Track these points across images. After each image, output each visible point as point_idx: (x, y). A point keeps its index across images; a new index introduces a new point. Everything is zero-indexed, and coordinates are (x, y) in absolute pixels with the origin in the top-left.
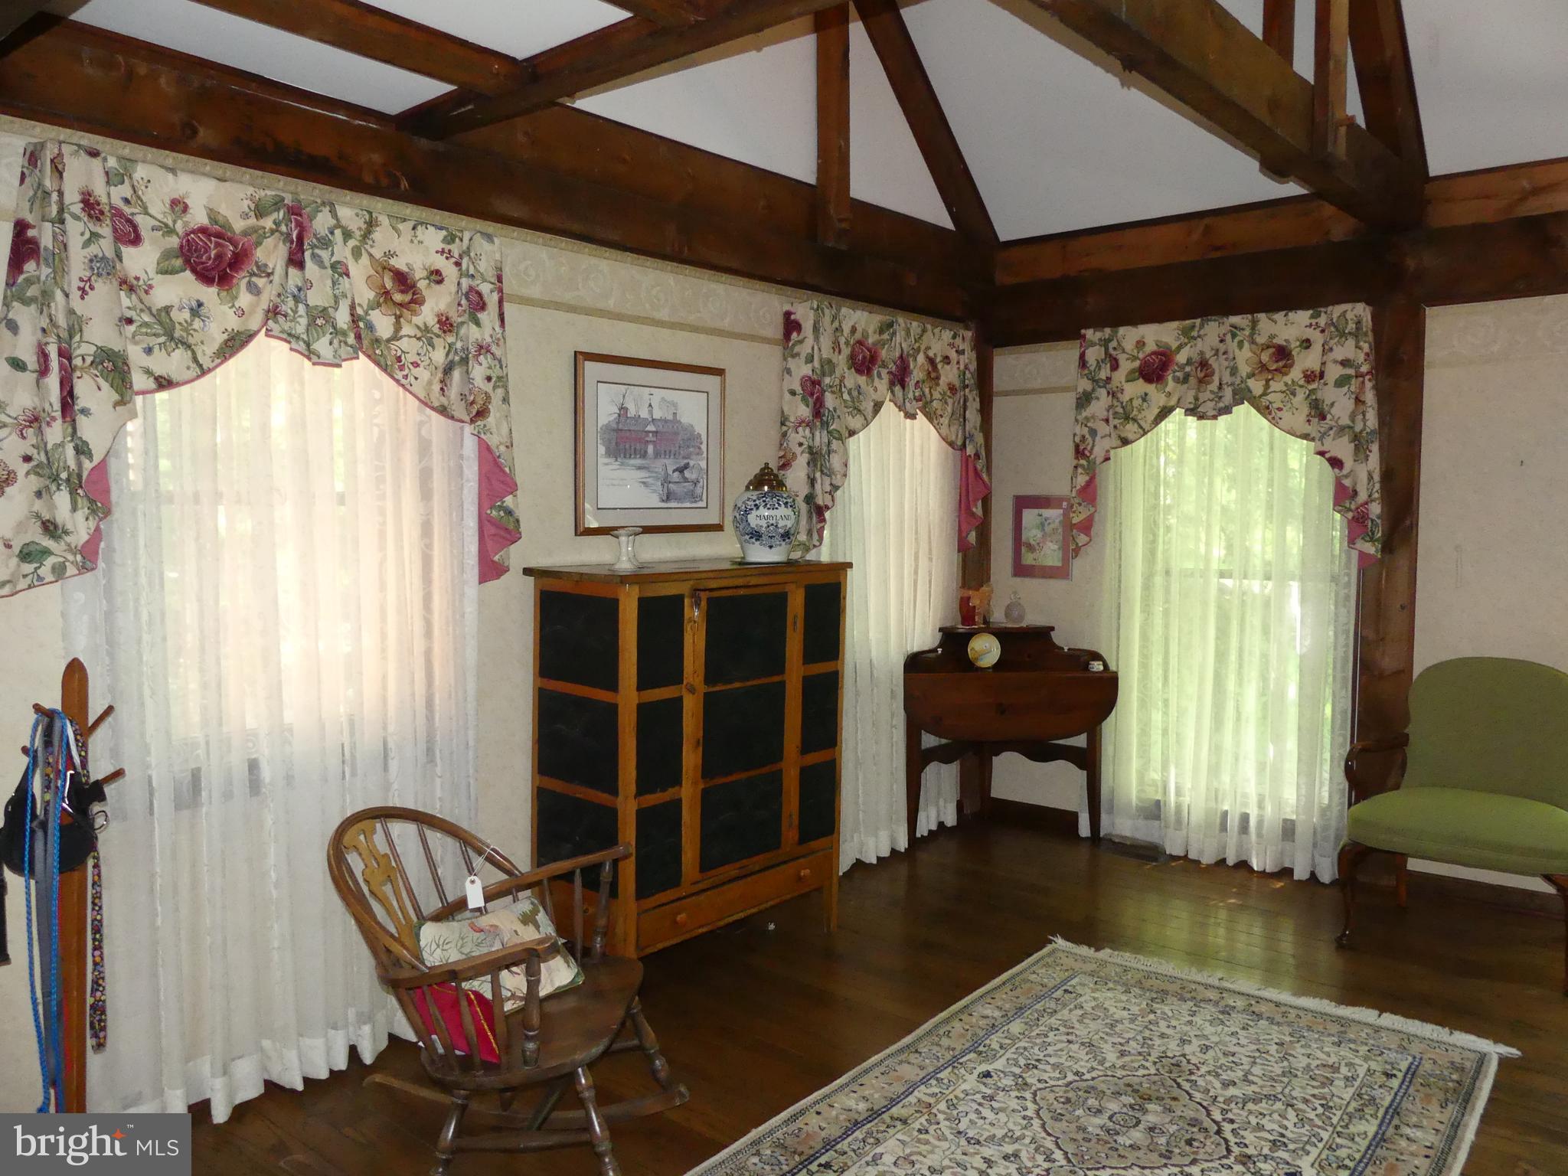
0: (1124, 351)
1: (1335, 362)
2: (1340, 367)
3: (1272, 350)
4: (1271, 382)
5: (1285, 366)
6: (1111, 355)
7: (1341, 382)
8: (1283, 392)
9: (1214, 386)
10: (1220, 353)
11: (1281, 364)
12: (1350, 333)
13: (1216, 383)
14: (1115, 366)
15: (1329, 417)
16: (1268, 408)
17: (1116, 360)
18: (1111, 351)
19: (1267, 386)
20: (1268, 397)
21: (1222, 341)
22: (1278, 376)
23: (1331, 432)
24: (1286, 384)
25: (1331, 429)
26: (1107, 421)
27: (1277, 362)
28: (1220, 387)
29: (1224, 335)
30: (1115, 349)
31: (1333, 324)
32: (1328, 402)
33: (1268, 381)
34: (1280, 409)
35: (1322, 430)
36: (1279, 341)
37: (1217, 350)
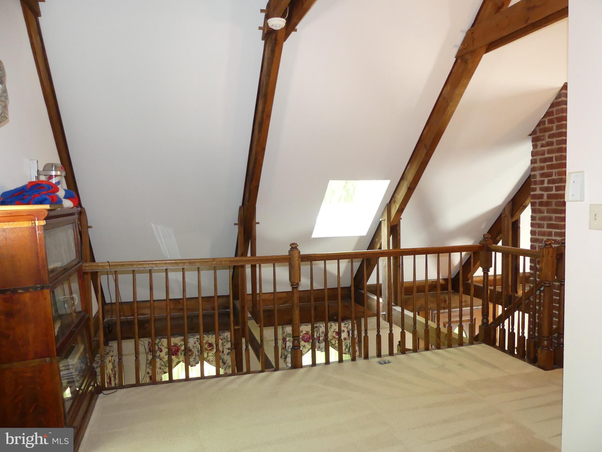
0: (163, 346)
1: (226, 349)
2: (228, 350)
3: (208, 344)
4: (209, 353)
5: (212, 349)
6: (159, 348)
7: (228, 354)
8: (212, 356)
9: (194, 357)
10: (195, 347)
11: (211, 348)
12: (229, 341)
13: (194, 355)
14: (161, 351)
15: (226, 363)
16: (209, 361)
17: (161, 349)
18: (159, 346)
19: (208, 355)
20: (209, 358)
21: (195, 343)
22: (210, 352)
23: (228, 367)
24: (213, 354)
25: (227, 366)
26: (160, 368)
27: (210, 347)
28: (195, 357)
29: (195, 341)
30: (160, 345)
31: (224, 339)
32: (226, 359)
33: (208, 353)
34: (212, 361)
35: (225, 367)
36: (210, 342)
37: (194, 346)
